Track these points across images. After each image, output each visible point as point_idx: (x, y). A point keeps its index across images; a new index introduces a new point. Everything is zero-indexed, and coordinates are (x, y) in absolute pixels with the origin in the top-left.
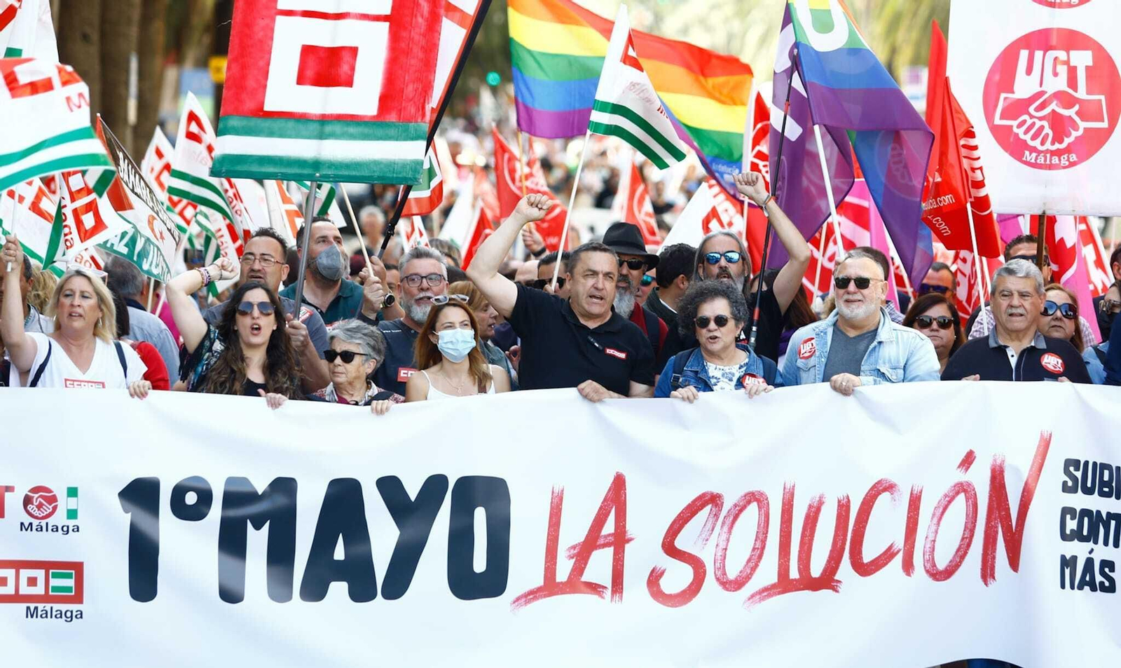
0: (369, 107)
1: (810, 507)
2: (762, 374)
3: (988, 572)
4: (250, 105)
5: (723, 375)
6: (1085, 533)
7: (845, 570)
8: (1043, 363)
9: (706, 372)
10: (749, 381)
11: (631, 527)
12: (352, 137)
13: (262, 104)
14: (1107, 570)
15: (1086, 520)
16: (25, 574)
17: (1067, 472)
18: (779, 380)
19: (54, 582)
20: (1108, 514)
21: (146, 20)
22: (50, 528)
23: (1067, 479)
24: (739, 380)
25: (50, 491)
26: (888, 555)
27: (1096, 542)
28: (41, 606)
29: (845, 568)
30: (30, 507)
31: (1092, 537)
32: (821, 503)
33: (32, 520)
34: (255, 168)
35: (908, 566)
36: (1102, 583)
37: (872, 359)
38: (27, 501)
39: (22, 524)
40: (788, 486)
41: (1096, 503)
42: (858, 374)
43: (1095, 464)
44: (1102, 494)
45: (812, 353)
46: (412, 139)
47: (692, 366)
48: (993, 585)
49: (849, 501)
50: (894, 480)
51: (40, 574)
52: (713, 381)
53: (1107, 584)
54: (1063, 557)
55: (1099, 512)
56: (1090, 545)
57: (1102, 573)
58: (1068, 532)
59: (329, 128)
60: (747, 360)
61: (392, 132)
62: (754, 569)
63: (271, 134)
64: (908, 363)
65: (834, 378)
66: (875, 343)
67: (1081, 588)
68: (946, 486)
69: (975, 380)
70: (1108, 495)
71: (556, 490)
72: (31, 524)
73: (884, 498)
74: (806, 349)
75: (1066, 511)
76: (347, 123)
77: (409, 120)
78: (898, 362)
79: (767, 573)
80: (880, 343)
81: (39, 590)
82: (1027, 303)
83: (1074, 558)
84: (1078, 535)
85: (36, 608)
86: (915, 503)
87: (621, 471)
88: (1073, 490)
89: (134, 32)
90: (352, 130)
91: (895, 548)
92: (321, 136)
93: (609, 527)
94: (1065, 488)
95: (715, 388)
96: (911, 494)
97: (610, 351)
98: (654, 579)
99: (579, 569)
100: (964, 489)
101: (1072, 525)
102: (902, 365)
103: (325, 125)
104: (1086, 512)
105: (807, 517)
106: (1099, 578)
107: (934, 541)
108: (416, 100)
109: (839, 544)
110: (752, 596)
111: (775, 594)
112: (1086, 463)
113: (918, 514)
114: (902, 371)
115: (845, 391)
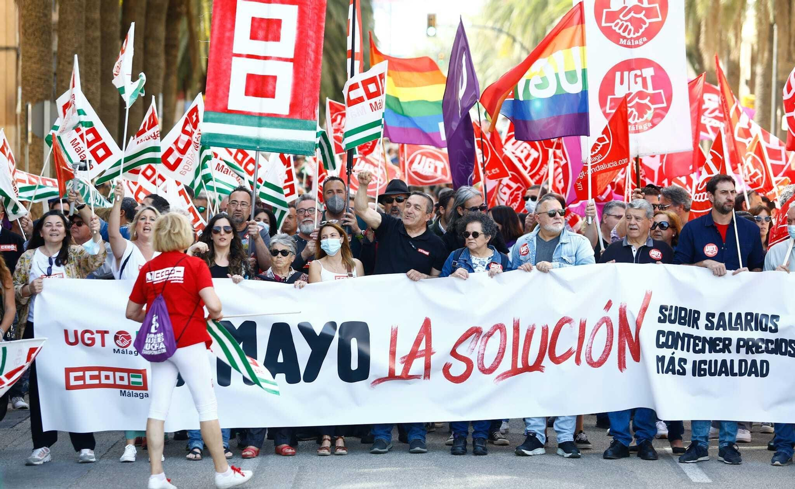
0: (285, 110)
1: (528, 330)
2: (500, 262)
3: (622, 365)
4: (220, 106)
5: (480, 263)
6: (670, 344)
7: (547, 361)
8: (650, 255)
9: (471, 261)
10: (493, 266)
11: (434, 346)
12: (276, 127)
13: (227, 105)
14: (682, 363)
15: (670, 337)
16: (118, 374)
17: (661, 312)
18: (509, 266)
19: (132, 379)
20: (684, 334)
21: (167, 76)
22: (128, 353)
23: (661, 316)
24: (488, 265)
25: (127, 333)
26: (568, 354)
27: (676, 348)
28: (127, 391)
29: (546, 359)
30: (117, 341)
31: (674, 345)
32: (533, 328)
33: (119, 348)
34: (224, 142)
35: (578, 361)
36: (678, 371)
37: (558, 253)
38: (116, 338)
39: (114, 350)
40: (516, 320)
41: (676, 328)
42: (551, 261)
43: (676, 307)
44: (680, 323)
45: (528, 252)
46: (309, 129)
47: (463, 257)
48: (625, 371)
49: (548, 328)
50: (570, 316)
51: (125, 375)
52: (474, 266)
53: (681, 371)
54: (658, 357)
55: (678, 333)
56: (673, 350)
57: (680, 365)
58: (661, 343)
59: (264, 121)
60: (493, 255)
61: (298, 125)
62: (499, 363)
63: (232, 123)
64: (578, 252)
65: (538, 264)
66: (559, 244)
67: (667, 372)
68: (597, 319)
69: (613, 262)
70: (684, 324)
71: (394, 328)
72: (119, 350)
73: (566, 326)
74: (523, 250)
75: (660, 332)
76: (273, 118)
77: (307, 118)
78: (572, 253)
79: (506, 365)
80: (562, 243)
81: (125, 383)
82: (639, 224)
83: (663, 357)
84: (665, 345)
85: (125, 391)
86: (583, 327)
87: (428, 316)
88: (663, 321)
89: (161, 82)
90: (275, 122)
91: (572, 351)
92: (260, 125)
93: (423, 347)
94: (660, 321)
95: (475, 270)
96: (581, 323)
97: (420, 250)
98: (446, 369)
99: (406, 369)
100: (607, 321)
101: (662, 339)
102: (574, 254)
103: (261, 119)
104: (670, 333)
105: (527, 335)
106: (677, 368)
107: (591, 347)
108: (310, 107)
109: (543, 349)
110: (498, 377)
111: (510, 376)
112: (672, 307)
113: (584, 333)
114: (574, 257)
115: (544, 271)
